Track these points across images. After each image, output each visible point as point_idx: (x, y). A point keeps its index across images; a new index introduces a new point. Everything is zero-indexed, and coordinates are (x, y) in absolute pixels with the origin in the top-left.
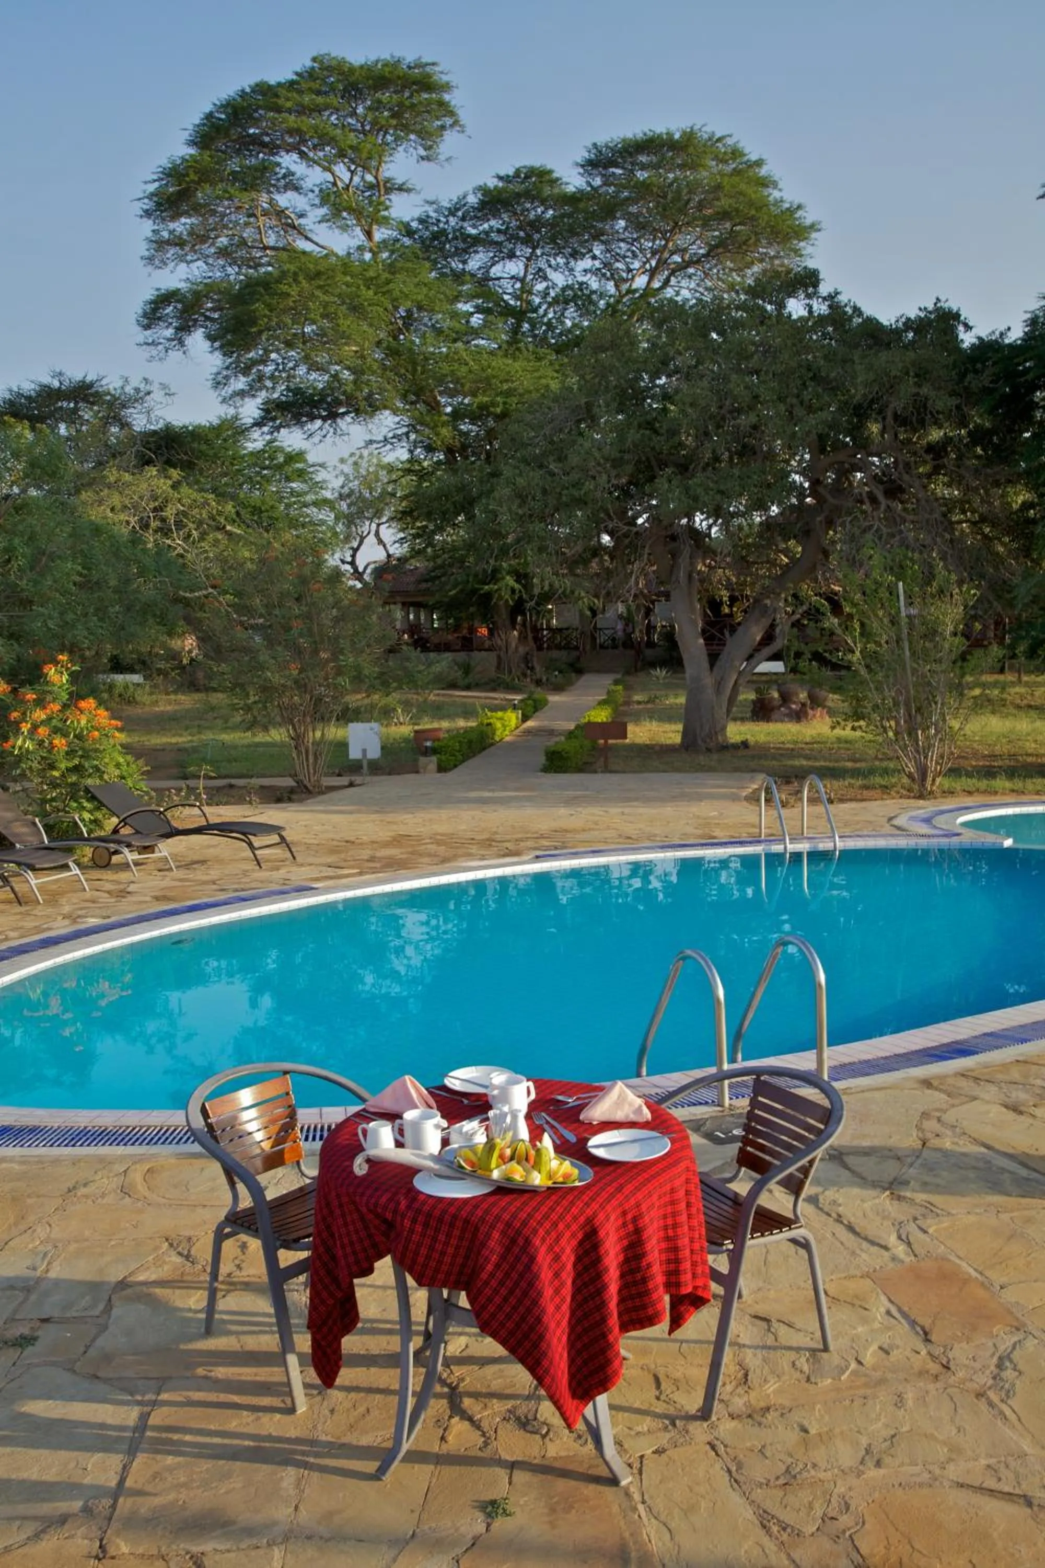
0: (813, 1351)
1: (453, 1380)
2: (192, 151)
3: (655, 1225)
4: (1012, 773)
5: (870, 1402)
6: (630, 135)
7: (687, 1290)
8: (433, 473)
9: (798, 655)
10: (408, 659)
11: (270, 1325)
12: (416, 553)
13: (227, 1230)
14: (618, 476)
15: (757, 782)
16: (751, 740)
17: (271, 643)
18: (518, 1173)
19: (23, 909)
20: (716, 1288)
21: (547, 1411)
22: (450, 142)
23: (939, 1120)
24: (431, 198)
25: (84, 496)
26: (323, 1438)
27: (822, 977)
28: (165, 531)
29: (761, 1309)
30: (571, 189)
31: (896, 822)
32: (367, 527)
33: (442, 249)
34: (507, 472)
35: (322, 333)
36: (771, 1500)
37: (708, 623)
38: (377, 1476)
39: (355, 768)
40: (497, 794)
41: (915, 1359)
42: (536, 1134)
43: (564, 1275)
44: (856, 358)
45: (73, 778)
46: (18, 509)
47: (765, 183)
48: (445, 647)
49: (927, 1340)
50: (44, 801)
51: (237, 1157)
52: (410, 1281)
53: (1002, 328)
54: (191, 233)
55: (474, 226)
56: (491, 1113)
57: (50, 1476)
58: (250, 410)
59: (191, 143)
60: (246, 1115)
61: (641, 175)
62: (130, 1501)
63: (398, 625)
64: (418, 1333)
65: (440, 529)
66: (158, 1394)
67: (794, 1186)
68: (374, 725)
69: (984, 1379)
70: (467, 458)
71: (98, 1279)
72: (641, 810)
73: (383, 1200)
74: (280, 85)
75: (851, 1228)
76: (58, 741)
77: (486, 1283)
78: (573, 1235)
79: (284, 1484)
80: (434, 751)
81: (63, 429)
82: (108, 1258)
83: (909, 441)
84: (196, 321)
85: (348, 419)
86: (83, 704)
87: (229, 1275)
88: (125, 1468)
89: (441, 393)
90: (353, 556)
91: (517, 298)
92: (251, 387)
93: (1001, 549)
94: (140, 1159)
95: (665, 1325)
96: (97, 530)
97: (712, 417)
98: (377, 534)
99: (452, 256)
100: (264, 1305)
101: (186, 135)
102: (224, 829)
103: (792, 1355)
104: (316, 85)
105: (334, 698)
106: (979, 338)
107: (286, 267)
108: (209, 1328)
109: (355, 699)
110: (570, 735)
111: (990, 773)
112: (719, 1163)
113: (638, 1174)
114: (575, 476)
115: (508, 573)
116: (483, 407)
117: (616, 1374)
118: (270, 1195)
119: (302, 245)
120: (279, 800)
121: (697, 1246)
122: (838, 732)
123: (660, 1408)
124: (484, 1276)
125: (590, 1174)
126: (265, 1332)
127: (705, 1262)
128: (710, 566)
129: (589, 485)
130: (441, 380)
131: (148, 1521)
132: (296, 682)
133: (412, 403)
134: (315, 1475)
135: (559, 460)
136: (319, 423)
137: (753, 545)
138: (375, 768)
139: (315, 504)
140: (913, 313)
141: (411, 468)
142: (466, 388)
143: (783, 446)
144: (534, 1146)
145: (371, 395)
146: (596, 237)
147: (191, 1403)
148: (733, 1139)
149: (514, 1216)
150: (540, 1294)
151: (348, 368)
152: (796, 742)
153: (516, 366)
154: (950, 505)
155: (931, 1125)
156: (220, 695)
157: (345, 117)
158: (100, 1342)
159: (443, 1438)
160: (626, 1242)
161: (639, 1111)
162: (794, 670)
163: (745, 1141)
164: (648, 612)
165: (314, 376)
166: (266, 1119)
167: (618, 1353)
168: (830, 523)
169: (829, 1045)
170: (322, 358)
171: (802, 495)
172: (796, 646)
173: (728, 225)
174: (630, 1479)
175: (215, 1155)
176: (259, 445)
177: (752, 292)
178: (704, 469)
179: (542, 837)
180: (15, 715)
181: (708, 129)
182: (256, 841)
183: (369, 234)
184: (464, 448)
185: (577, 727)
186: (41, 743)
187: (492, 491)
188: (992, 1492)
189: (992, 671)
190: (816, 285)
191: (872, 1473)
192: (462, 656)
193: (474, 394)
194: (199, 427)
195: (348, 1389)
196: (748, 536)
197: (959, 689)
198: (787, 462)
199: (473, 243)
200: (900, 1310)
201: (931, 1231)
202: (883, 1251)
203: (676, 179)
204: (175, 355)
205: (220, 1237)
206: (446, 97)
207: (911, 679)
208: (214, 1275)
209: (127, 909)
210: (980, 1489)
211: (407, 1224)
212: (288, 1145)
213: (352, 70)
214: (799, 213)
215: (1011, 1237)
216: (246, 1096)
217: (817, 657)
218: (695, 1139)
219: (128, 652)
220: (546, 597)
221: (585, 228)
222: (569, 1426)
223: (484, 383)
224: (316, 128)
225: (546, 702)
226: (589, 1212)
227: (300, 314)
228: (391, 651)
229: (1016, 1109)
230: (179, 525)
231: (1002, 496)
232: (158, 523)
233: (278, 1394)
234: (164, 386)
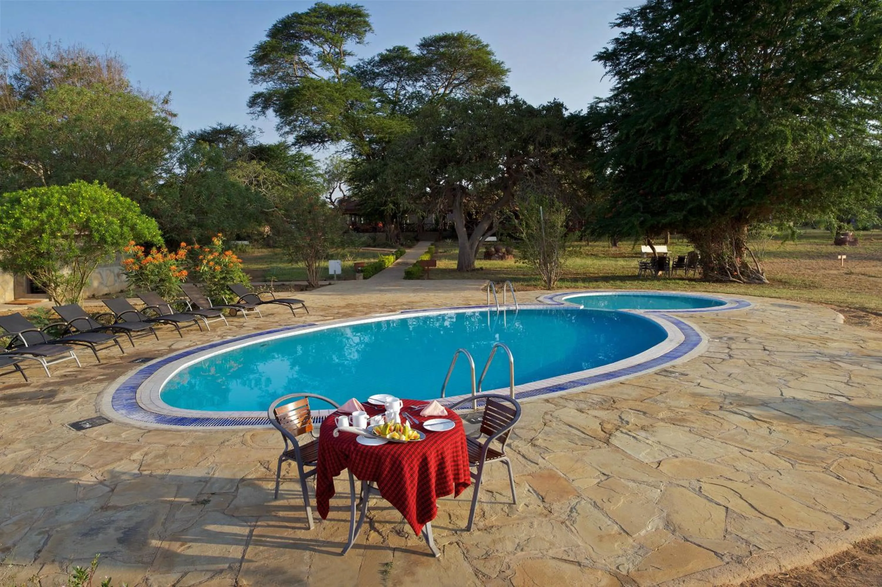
0: (510, 504)
1: (371, 516)
2: (268, 39)
3: (449, 456)
4: (584, 280)
5: (520, 526)
6: (437, 35)
7: (462, 481)
8: (361, 164)
9: (502, 234)
10: (352, 236)
11: (300, 495)
12: (354, 195)
13: (284, 458)
14: (433, 166)
15: (487, 283)
16: (484, 267)
17: (299, 229)
18: (397, 436)
19: (202, 333)
20: (473, 480)
21: (407, 528)
22: (368, 37)
23: (551, 415)
24: (360, 58)
25: (228, 171)
26: (321, 539)
27: (512, 359)
28: (258, 185)
29: (490, 488)
30: (415, 55)
31: (539, 299)
32: (336, 184)
33: (365, 78)
34: (391, 164)
35: (319, 110)
36: (479, 564)
37: (467, 222)
38: (342, 554)
39: (331, 277)
40: (386, 288)
41: (538, 508)
42: (403, 421)
43: (414, 475)
44: (524, 121)
45: (222, 282)
46: (203, 177)
47: (490, 53)
48: (365, 231)
49: (543, 501)
50: (211, 291)
51: (287, 430)
52: (355, 477)
53: (580, 110)
54: (268, 71)
55: (377, 69)
56: (386, 413)
57: (216, 554)
58: (291, 139)
59: (268, 36)
60: (291, 414)
61: (442, 50)
62: (247, 564)
63: (348, 222)
64: (357, 498)
65: (364, 186)
66: (257, 522)
67: (502, 440)
68: (339, 261)
69: (564, 517)
70: (374, 158)
71: (233, 477)
72: (442, 294)
73: (345, 447)
74: (302, 14)
75: (523, 456)
76: (218, 267)
77: (384, 479)
78: (418, 460)
79: (305, 558)
80: (362, 271)
81: (221, 145)
82: (236, 470)
83: (545, 153)
84: (270, 105)
85: (329, 143)
86: (227, 253)
87: (284, 476)
88: (245, 551)
89: (365, 133)
90: (331, 196)
91: (394, 96)
92: (291, 131)
93: (580, 194)
94: (249, 430)
95: (453, 494)
96: (233, 185)
97: (469, 143)
98: (340, 187)
99: (369, 80)
100: (298, 487)
101: (266, 33)
102: (281, 301)
103: (502, 506)
104: (317, 14)
105: (323, 250)
106: (571, 114)
107: (305, 84)
108: (277, 496)
109: (331, 251)
110: (415, 265)
111: (576, 280)
112: (473, 431)
113: (443, 436)
114: (416, 165)
115: (391, 202)
116: (381, 139)
117: (435, 514)
118: (301, 444)
119: (311, 76)
120: (302, 290)
121: (465, 464)
122: (517, 264)
123: (451, 526)
124: (384, 476)
125: (424, 436)
126: (298, 498)
127: (468, 470)
128: (468, 200)
129: (422, 169)
130: (365, 128)
131: (254, 572)
132: (309, 244)
133: (354, 137)
134: (317, 554)
135: (410, 159)
136: (317, 144)
137: (485, 192)
138: (339, 278)
139: (316, 175)
140: (545, 104)
141: (353, 162)
142: (375, 131)
143: (496, 154)
144: (403, 425)
145: (337, 134)
146: (424, 74)
147: (269, 526)
148: (479, 422)
149: (395, 453)
150: (405, 483)
151: (329, 123)
152: (501, 268)
153: (394, 123)
154: (560, 177)
155: (548, 417)
156: (279, 249)
157: (328, 26)
158: (234, 502)
159: (367, 539)
160: (438, 463)
161: (443, 412)
162: (500, 240)
163: (483, 423)
164: (444, 218)
165: (315, 126)
166: (299, 415)
167: (435, 506)
168: (514, 184)
169: (515, 385)
170: (318, 119)
171: (503, 174)
172: (501, 231)
173: (475, 69)
174: (440, 554)
175: (278, 429)
176: (294, 152)
177: (484, 95)
178: (466, 163)
179: (404, 304)
180: (201, 257)
181: (468, 32)
182: (294, 306)
183: (337, 72)
184: (373, 154)
185: (417, 262)
186: (211, 268)
187: (384, 171)
188: (565, 561)
189: (576, 241)
190: (509, 93)
191: (519, 554)
192: (372, 234)
193: (377, 134)
194: (271, 145)
195: (331, 520)
196: (482, 189)
197: (563, 247)
198: (498, 160)
199: (377, 76)
200: (533, 490)
201: (546, 458)
202: (536, 465)
203: (455, 52)
204: (262, 118)
205: (281, 461)
206: (367, 19)
207: (545, 244)
208: (278, 476)
209: (243, 333)
210: (561, 560)
211: (354, 455)
212: (307, 425)
213: (330, 9)
214: (503, 65)
215: (577, 461)
216: (291, 406)
217: (509, 235)
218: (464, 422)
219: (244, 232)
220: (405, 212)
221: (420, 70)
222: (417, 535)
223: (381, 130)
224: (317, 31)
225: (405, 252)
226: (424, 451)
227: (310, 102)
228: (345, 232)
229: (581, 411)
230: (264, 183)
231: (581, 174)
232: (256, 182)
233: (303, 522)
234: (260, 129)
